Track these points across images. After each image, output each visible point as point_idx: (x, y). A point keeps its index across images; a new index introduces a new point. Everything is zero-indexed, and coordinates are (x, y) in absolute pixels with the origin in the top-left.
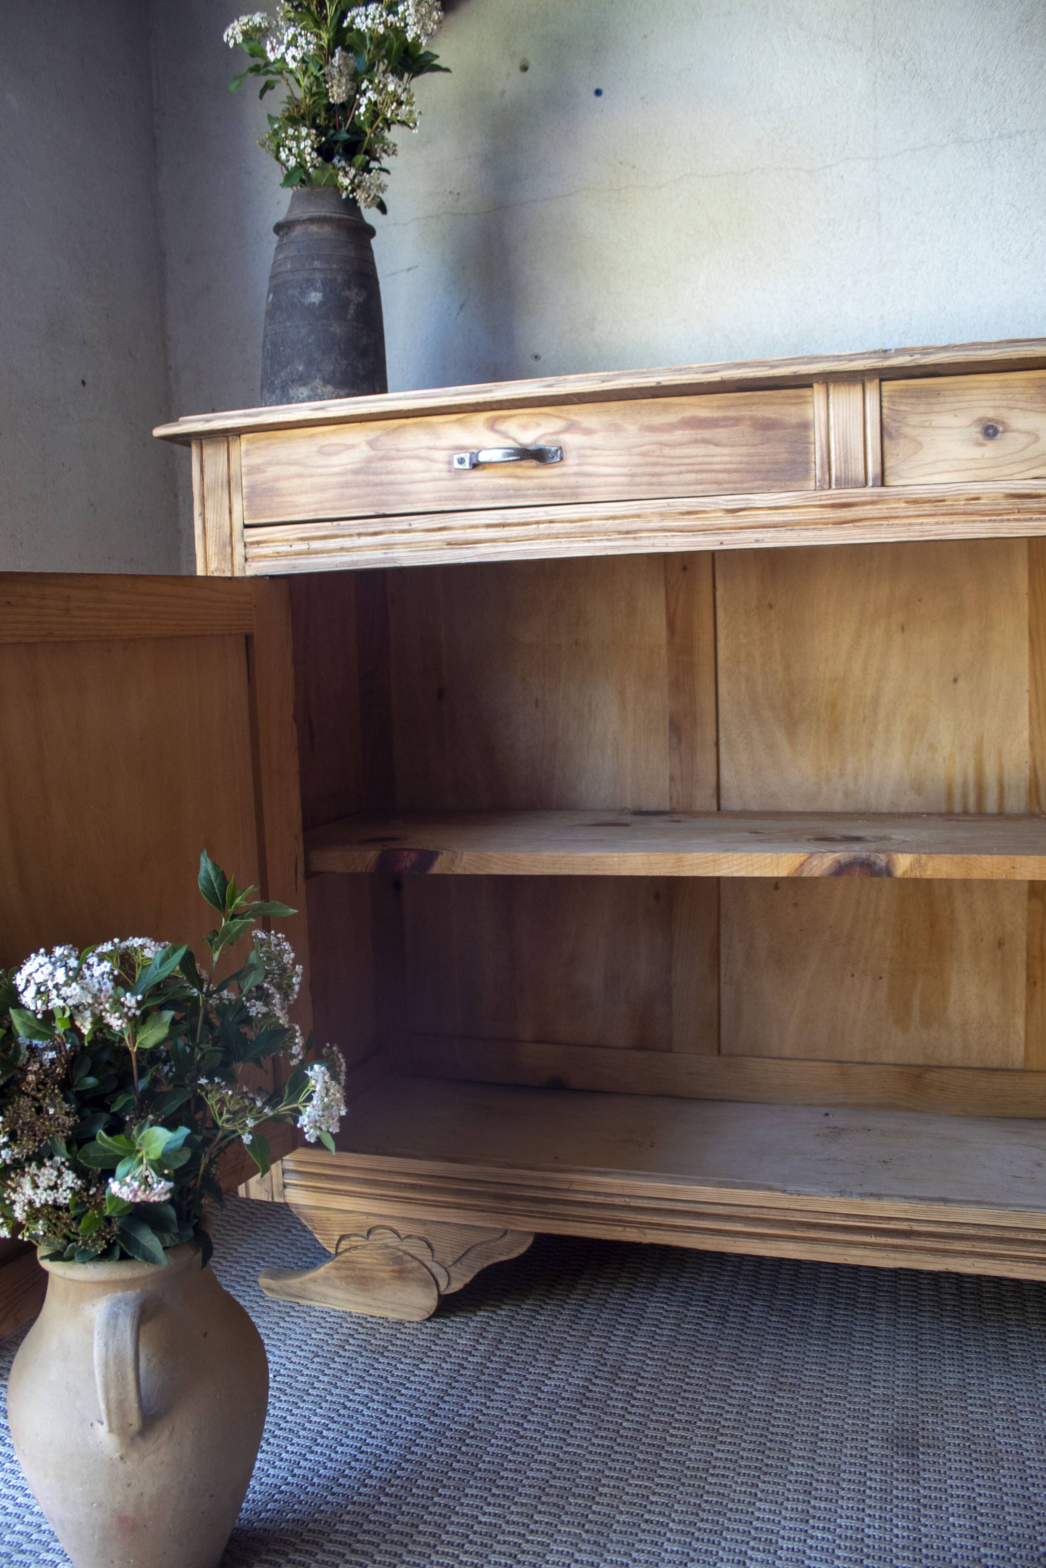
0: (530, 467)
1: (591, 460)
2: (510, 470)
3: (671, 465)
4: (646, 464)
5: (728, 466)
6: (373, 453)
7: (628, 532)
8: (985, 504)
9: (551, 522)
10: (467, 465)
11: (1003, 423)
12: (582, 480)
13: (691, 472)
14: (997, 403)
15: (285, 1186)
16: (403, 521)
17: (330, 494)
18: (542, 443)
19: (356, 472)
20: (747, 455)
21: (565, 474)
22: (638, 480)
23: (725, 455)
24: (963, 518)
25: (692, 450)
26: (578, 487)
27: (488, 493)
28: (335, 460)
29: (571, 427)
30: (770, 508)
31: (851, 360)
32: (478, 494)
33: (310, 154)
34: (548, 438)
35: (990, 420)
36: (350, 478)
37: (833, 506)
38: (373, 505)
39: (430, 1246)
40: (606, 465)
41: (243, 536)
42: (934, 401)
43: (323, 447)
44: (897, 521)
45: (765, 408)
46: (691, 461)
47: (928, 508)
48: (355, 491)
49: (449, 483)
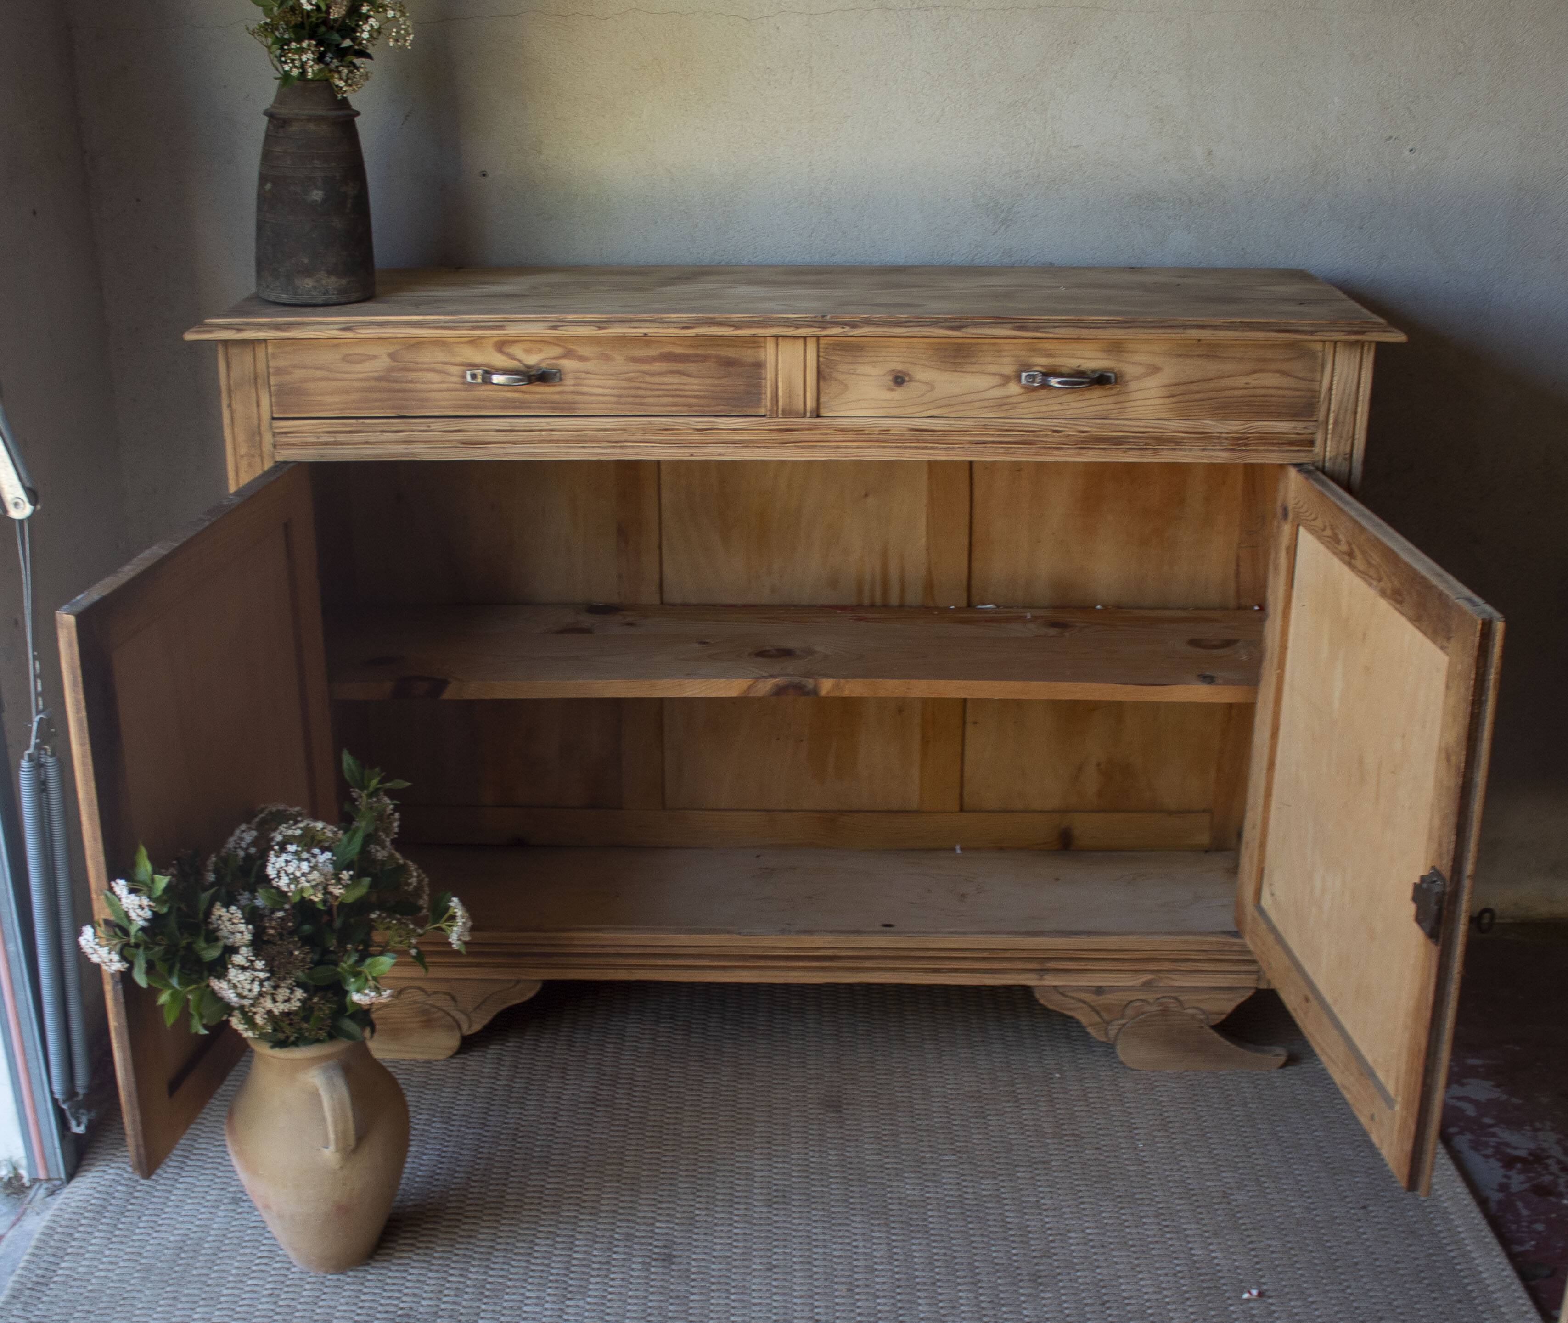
0: (534, 386)
1: (585, 382)
3: (651, 390)
4: (631, 388)
5: (697, 393)
7: (616, 442)
8: (893, 434)
9: (553, 430)
10: (480, 380)
11: (908, 375)
12: (577, 398)
13: (668, 396)
14: (905, 360)
16: (422, 422)
17: (355, 395)
18: (544, 365)
19: (378, 379)
20: (712, 385)
21: (563, 392)
22: (623, 400)
23: (696, 384)
24: (878, 444)
25: (669, 379)
26: (574, 403)
27: (497, 404)
28: (360, 366)
29: (569, 354)
30: (730, 429)
32: (488, 404)
34: (548, 362)
35: (900, 372)
36: (371, 383)
37: (780, 430)
38: (393, 406)
40: (598, 386)
41: (271, 426)
42: (858, 354)
44: (829, 444)
45: (727, 349)
46: (665, 387)
47: (852, 435)
48: (376, 395)
49: (462, 393)
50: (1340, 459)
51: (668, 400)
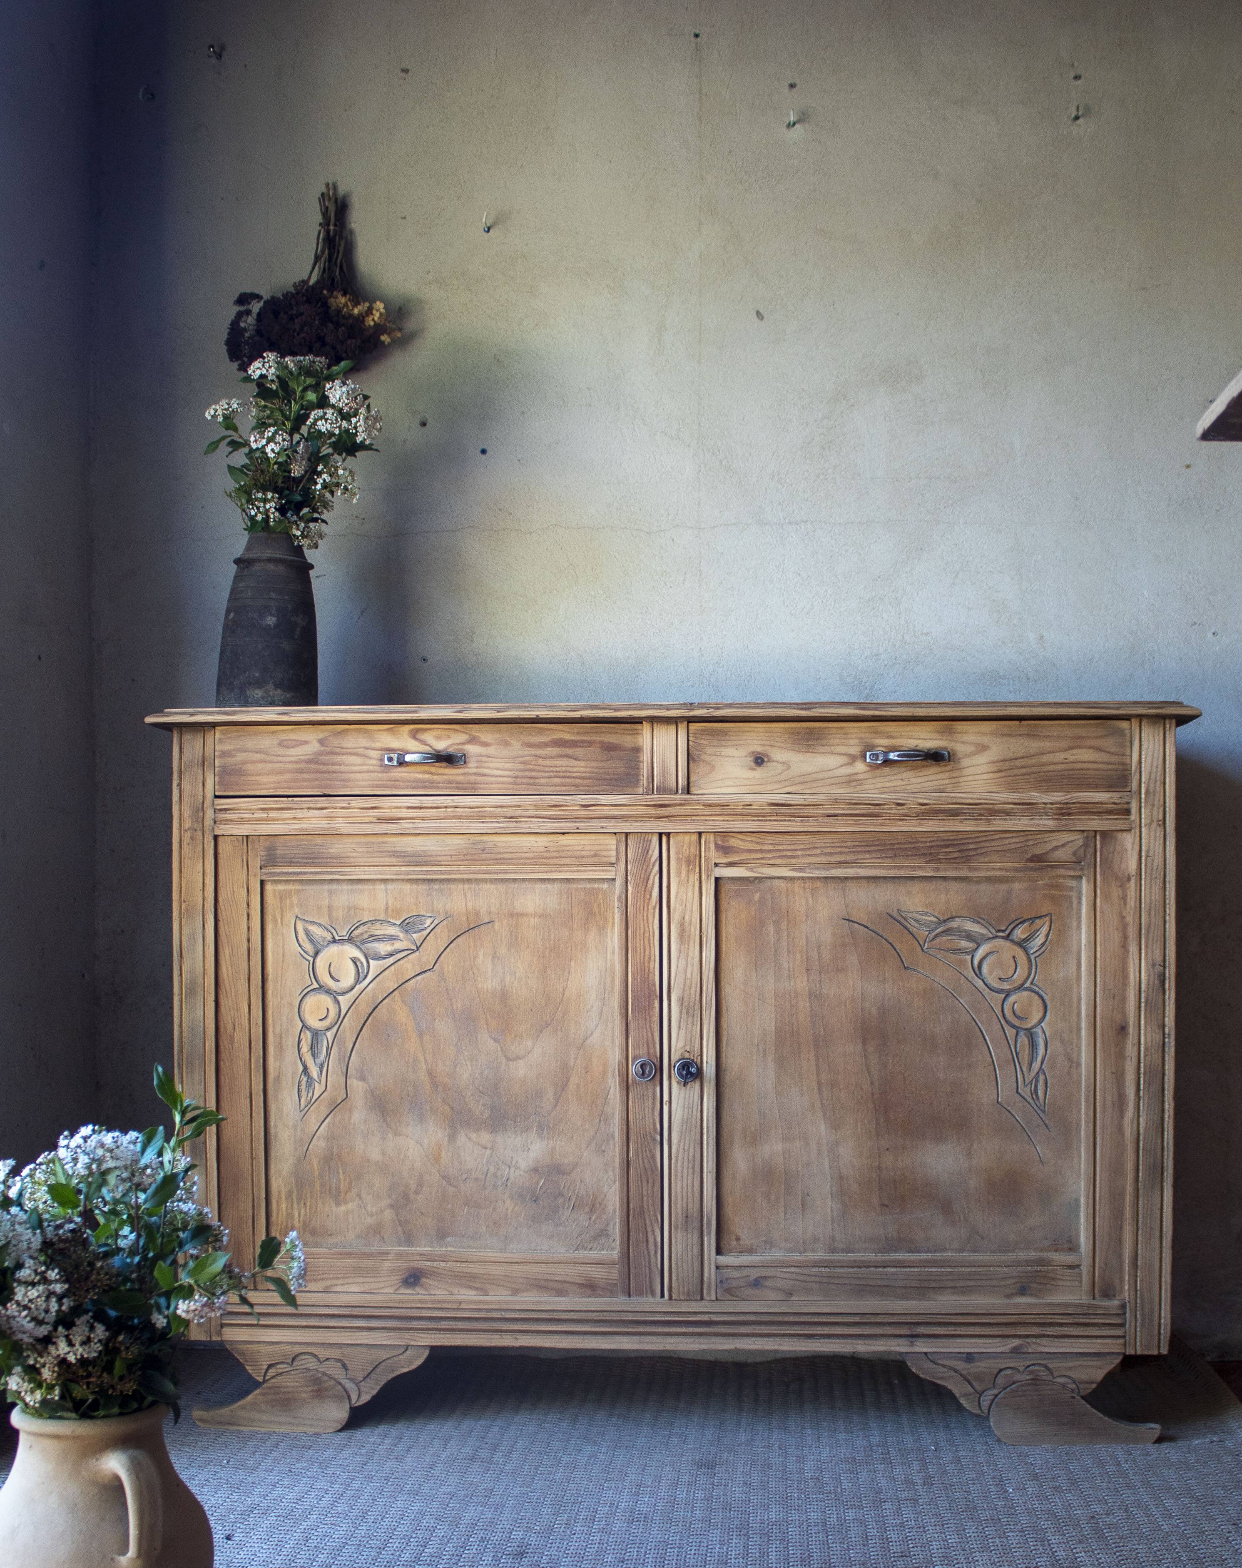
0: (441, 767)
1: (486, 765)
2: (426, 768)
3: (543, 772)
4: (526, 770)
5: (583, 775)
6: (322, 749)
7: (511, 818)
8: (755, 809)
9: (456, 807)
10: (395, 763)
11: (767, 756)
12: (479, 779)
13: (558, 777)
14: (764, 742)
15: (222, 1326)
16: (343, 800)
17: (287, 777)
18: (451, 750)
19: (308, 762)
20: (597, 768)
21: (467, 774)
22: (520, 780)
23: (581, 767)
24: (741, 818)
25: (558, 762)
26: (475, 784)
27: (408, 784)
28: (292, 751)
29: (473, 740)
30: (611, 805)
31: (668, 709)
32: (402, 784)
33: (273, 513)
34: (456, 747)
35: (759, 753)
36: (303, 766)
37: (655, 806)
38: (320, 787)
39: (344, 1366)
40: (497, 769)
41: (213, 804)
42: (723, 738)
43: (282, 741)
44: (698, 818)
45: (610, 736)
46: (558, 769)
47: (718, 810)
48: (307, 776)
49: (380, 775)
50: (1154, 825)
51: (558, 780)
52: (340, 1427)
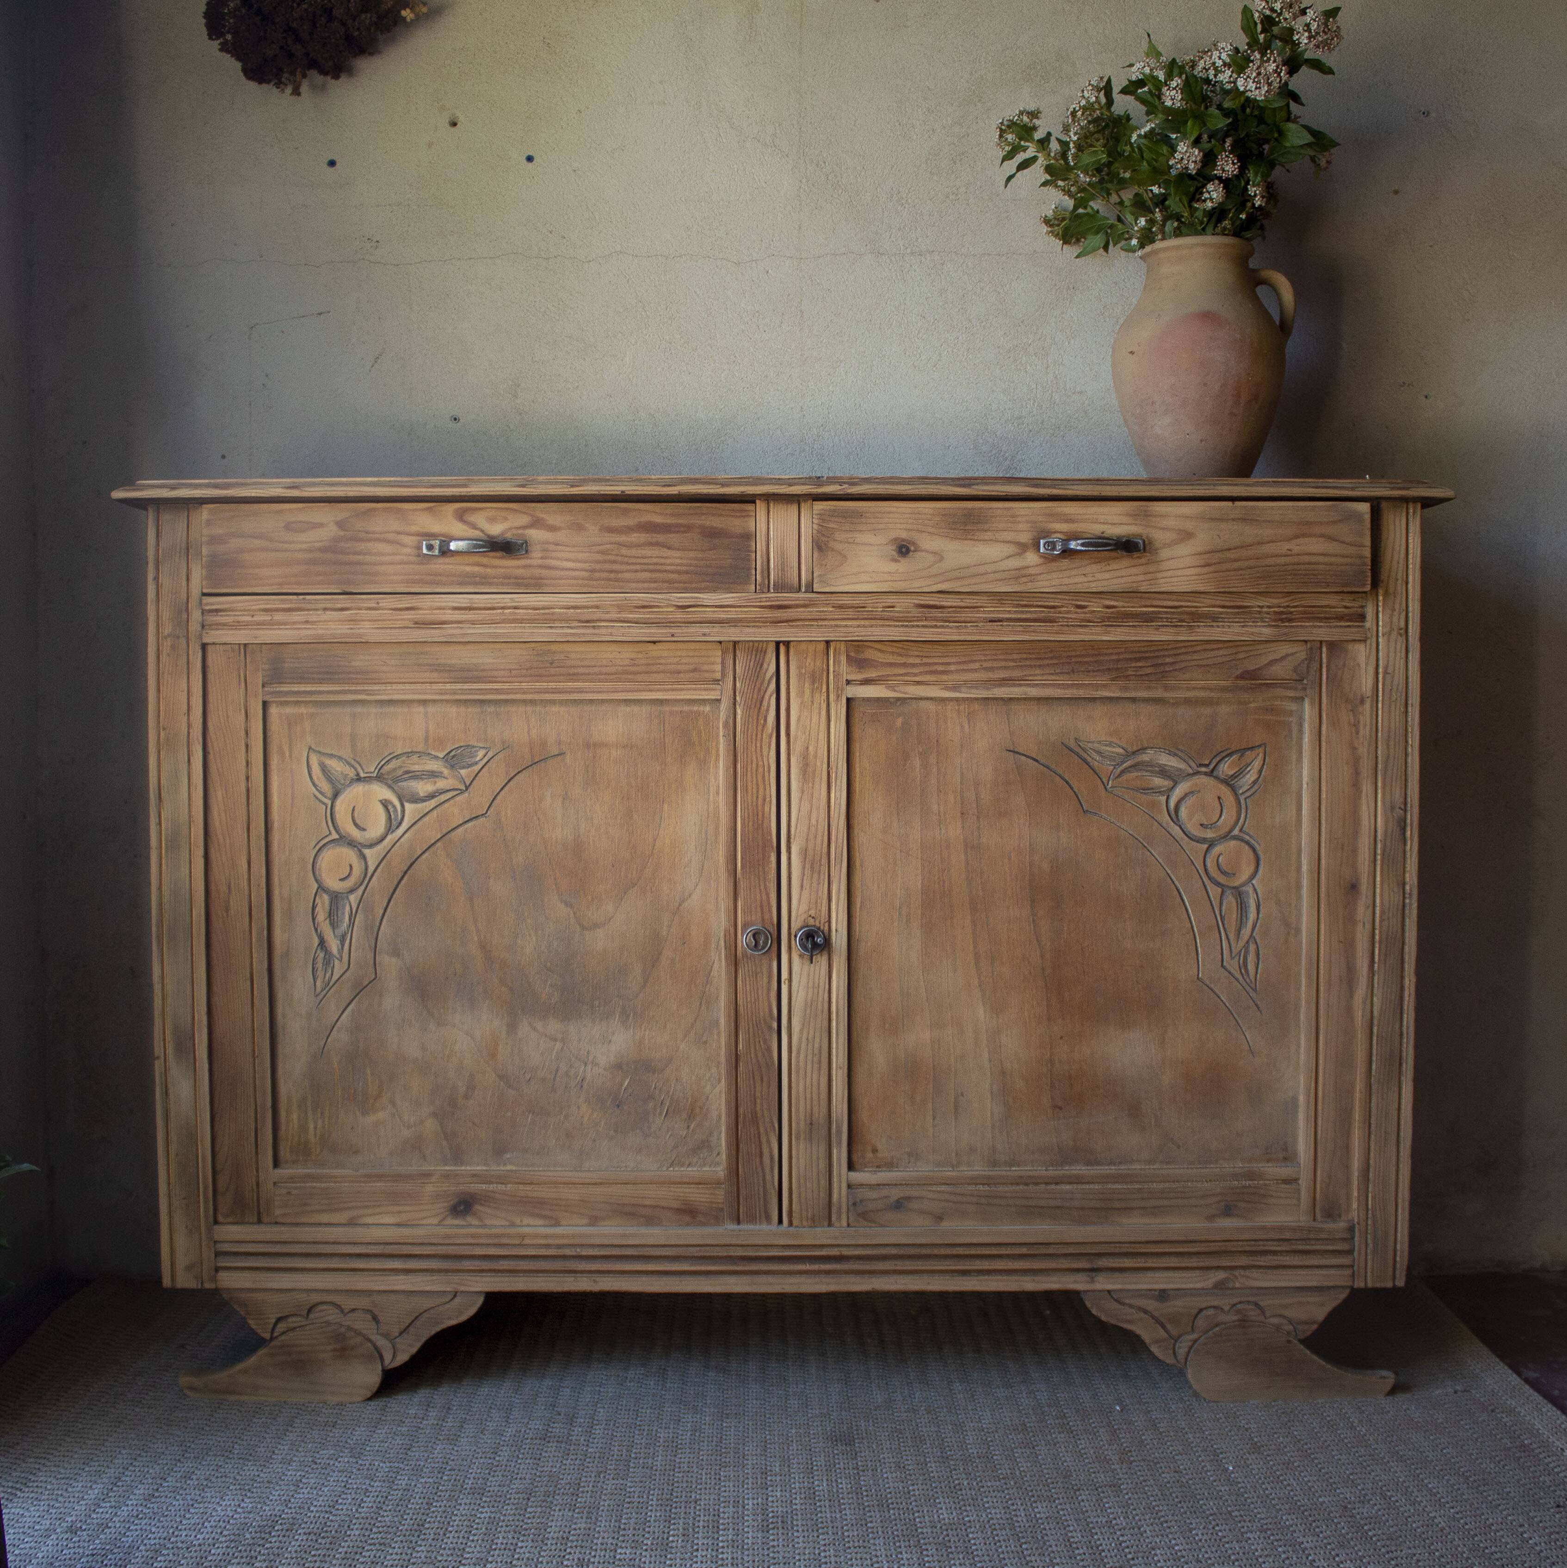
0: (496, 557)
1: (554, 555)
2: (478, 559)
3: (628, 564)
4: (605, 562)
5: (679, 568)
6: (342, 533)
7: (587, 622)
8: (899, 612)
9: (516, 608)
10: (437, 552)
11: (914, 544)
12: (544, 572)
13: (646, 570)
14: (909, 527)
15: (217, 1269)
16: (370, 599)
17: (296, 569)
18: (509, 536)
19: (324, 550)
20: (696, 559)
21: (530, 566)
22: (597, 575)
23: (676, 558)
24: (882, 622)
25: (647, 552)
26: (542, 578)
27: (453, 579)
28: (303, 537)
29: (537, 523)
30: (716, 606)
31: (788, 485)
32: (444, 579)
34: (514, 531)
35: (903, 540)
36: (317, 555)
37: (771, 607)
38: (339, 582)
39: (375, 1318)
40: (567, 560)
41: (201, 603)
42: (857, 520)
43: (289, 523)
44: (825, 623)
45: (713, 518)
46: (646, 561)
47: (851, 613)
48: (322, 568)
49: (417, 567)
50: (1394, 635)
51: (646, 575)
52: (369, 1394)
